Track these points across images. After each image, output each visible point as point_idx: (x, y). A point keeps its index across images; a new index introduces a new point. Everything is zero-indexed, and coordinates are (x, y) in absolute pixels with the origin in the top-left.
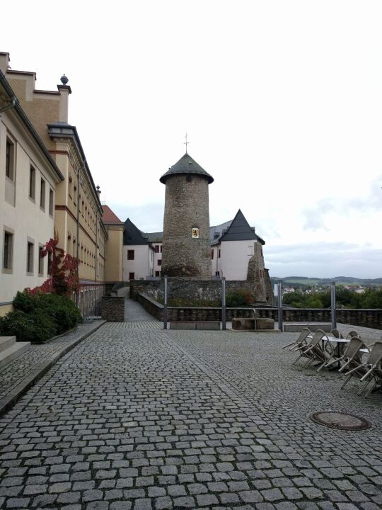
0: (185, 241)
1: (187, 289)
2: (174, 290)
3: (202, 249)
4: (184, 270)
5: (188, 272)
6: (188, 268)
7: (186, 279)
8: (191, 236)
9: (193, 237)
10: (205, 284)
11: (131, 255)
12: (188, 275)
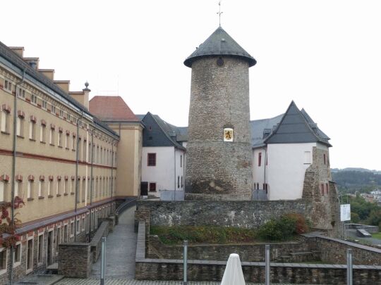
0: (213, 145)
1: (213, 213)
2: (195, 213)
3: (238, 157)
4: (212, 185)
5: (218, 188)
6: (218, 183)
7: (215, 197)
8: (223, 139)
9: (225, 140)
10: (238, 206)
11: (152, 160)
12: (218, 192)
